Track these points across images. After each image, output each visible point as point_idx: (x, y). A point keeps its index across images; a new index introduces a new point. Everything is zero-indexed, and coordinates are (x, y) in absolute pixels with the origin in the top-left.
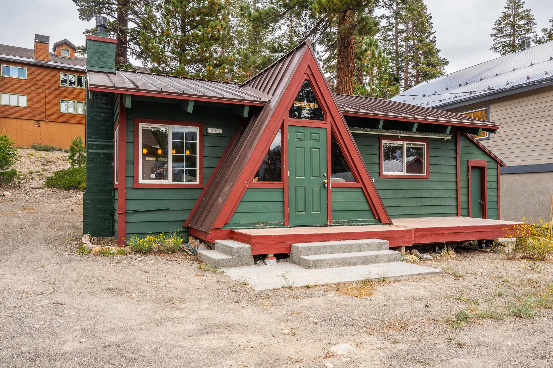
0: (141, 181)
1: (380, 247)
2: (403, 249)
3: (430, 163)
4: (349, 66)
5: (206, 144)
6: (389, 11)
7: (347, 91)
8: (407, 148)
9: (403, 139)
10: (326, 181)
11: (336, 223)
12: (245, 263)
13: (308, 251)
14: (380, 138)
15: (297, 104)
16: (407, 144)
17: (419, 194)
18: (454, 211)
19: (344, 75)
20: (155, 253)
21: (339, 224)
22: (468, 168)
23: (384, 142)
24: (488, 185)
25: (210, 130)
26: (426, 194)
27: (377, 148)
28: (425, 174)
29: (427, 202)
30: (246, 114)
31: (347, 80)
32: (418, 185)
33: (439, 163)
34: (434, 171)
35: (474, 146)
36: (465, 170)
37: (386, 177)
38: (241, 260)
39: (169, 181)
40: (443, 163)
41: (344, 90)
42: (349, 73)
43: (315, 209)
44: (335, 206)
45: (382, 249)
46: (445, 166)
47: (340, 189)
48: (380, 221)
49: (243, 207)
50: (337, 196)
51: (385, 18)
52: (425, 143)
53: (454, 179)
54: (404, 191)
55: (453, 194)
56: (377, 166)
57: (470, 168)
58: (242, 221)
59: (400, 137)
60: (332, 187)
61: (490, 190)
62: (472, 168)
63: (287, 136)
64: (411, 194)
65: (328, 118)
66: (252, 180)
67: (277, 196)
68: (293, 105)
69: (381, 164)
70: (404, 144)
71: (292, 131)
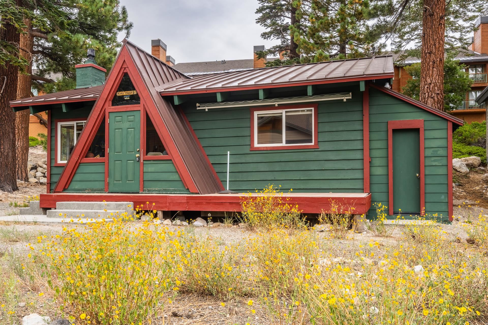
0: (59, 162)
3: (320, 130)
7: (430, 46)
8: (286, 116)
9: (281, 107)
10: (138, 155)
11: (148, 191)
12: (36, 212)
14: (252, 110)
15: (119, 94)
16: (286, 112)
17: (303, 166)
19: (427, 27)
22: (387, 131)
23: (256, 114)
24: (425, 153)
26: (313, 166)
27: (249, 120)
28: (313, 144)
31: (431, 33)
32: (302, 156)
33: (334, 130)
34: (326, 140)
35: (400, 102)
36: (382, 135)
37: (258, 149)
38: (34, 211)
40: (341, 129)
41: (426, 46)
42: (433, 23)
43: (130, 178)
44: (147, 177)
46: (345, 133)
47: (152, 162)
50: (150, 168)
52: (313, 109)
53: (360, 147)
55: (357, 165)
56: (249, 138)
57: (390, 132)
59: (277, 105)
60: (144, 160)
61: (433, 159)
62: (395, 131)
63: (108, 121)
64: (293, 166)
65: (142, 101)
66: (82, 158)
67: (100, 168)
68: (116, 95)
69: (252, 136)
70: (283, 113)
71: (112, 115)
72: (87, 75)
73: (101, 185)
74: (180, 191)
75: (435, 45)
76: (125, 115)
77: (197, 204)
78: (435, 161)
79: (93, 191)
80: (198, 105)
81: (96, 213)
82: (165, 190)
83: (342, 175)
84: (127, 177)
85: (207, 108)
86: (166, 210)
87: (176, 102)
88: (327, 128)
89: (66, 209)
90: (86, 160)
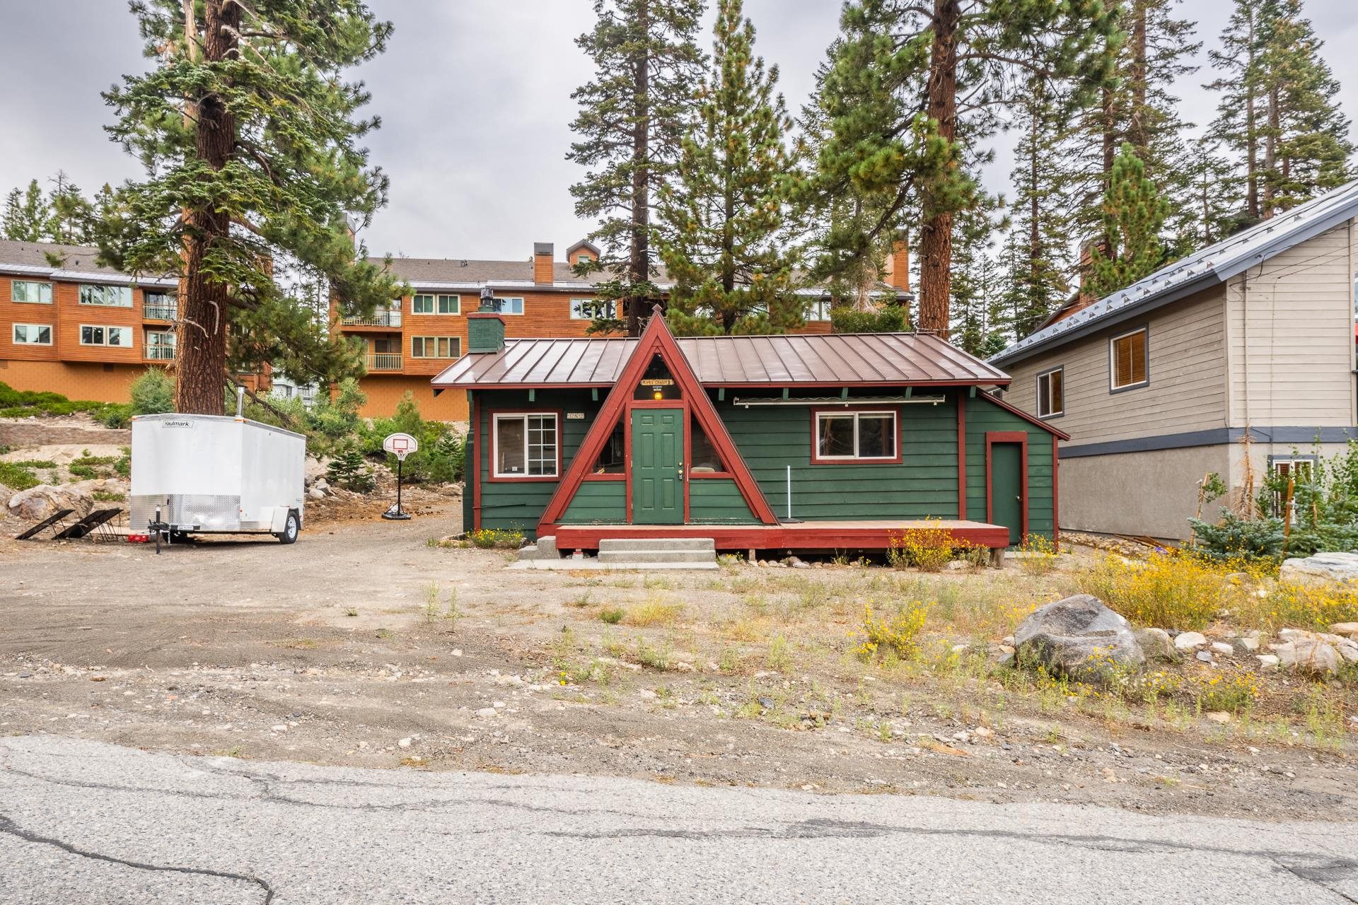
0: (496, 475)
1: (702, 546)
2: (752, 554)
3: (905, 440)
4: (938, 265)
5: (566, 431)
6: (1230, 69)
8: (859, 419)
9: (852, 408)
10: (681, 472)
11: (696, 522)
12: (549, 555)
13: (609, 546)
14: (811, 410)
15: (646, 383)
16: (860, 415)
17: (883, 486)
18: (956, 513)
20: (497, 547)
21: (699, 522)
22: (986, 444)
23: (818, 415)
24: (1028, 471)
25: (570, 416)
26: (895, 486)
27: (808, 423)
28: (895, 457)
29: (899, 498)
30: (595, 397)
32: (881, 473)
33: (924, 440)
34: (912, 452)
36: (980, 448)
37: (822, 462)
38: (545, 553)
39: (526, 475)
40: (930, 439)
43: (667, 504)
44: (696, 502)
45: (705, 549)
46: (935, 445)
47: (702, 481)
48: (760, 521)
49: (577, 501)
50: (698, 489)
51: (1225, 85)
52: (895, 412)
53: (954, 463)
54: (855, 483)
55: (952, 485)
56: (808, 447)
57: (989, 446)
58: (577, 517)
59: (847, 405)
60: (690, 479)
61: (1036, 479)
62: (994, 444)
63: (630, 421)
64: (869, 486)
65: (685, 394)
66: (588, 472)
67: (619, 490)
68: (640, 384)
69: (812, 445)
70: (856, 415)
71: (637, 414)
72: (488, 330)
73: (620, 513)
74: (746, 521)
75: (940, 307)
76: (658, 414)
77: (797, 539)
78: (1039, 481)
79: (607, 522)
80: (736, 399)
81: (681, 554)
82: (724, 520)
83: (931, 498)
84: (663, 501)
85: (747, 405)
86: (763, 548)
87: (721, 397)
88: (913, 438)
89: (617, 549)
90: (593, 476)
